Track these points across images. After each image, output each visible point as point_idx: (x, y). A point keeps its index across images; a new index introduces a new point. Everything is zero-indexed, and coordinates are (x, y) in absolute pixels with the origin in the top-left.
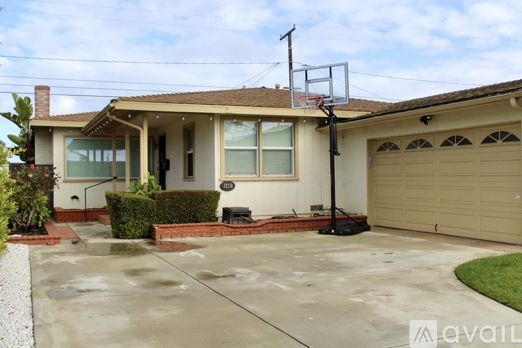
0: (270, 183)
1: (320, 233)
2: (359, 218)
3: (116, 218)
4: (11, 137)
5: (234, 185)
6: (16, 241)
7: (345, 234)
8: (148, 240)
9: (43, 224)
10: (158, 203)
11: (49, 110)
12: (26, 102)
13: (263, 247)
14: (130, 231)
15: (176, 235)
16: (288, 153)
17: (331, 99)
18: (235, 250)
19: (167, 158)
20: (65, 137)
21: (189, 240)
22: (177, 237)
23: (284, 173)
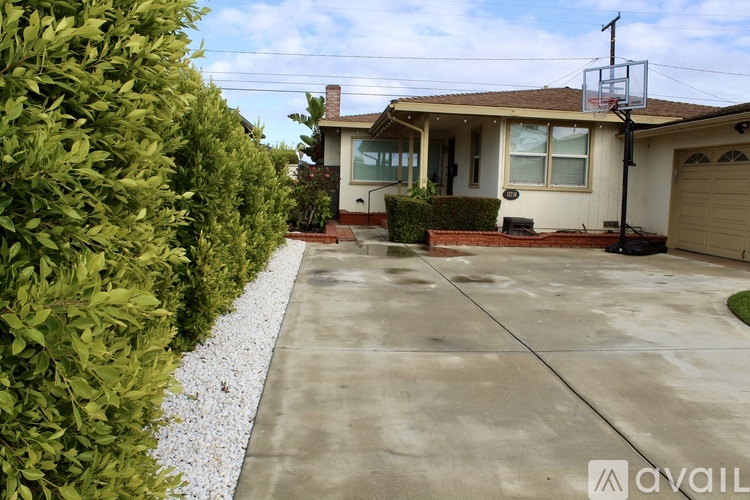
0: (558, 194)
1: (607, 251)
2: (657, 238)
3: (392, 221)
4: (303, 138)
5: (518, 194)
6: (295, 237)
7: (634, 254)
8: (422, 246)
9: (325, 224)
10: (434, 209)
11: (339, 111)
12: (319, 103)
13: (536, 259)
14: (405, 235)
15: (451, 243)
16: (582, 162)
17: (626, 102)
18: (506, 259)
19: (455, 163)
20: (353, 138)
21: (464, 248)
22: (452, 244)
23: (576, 184)
